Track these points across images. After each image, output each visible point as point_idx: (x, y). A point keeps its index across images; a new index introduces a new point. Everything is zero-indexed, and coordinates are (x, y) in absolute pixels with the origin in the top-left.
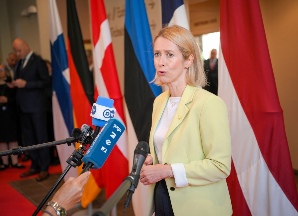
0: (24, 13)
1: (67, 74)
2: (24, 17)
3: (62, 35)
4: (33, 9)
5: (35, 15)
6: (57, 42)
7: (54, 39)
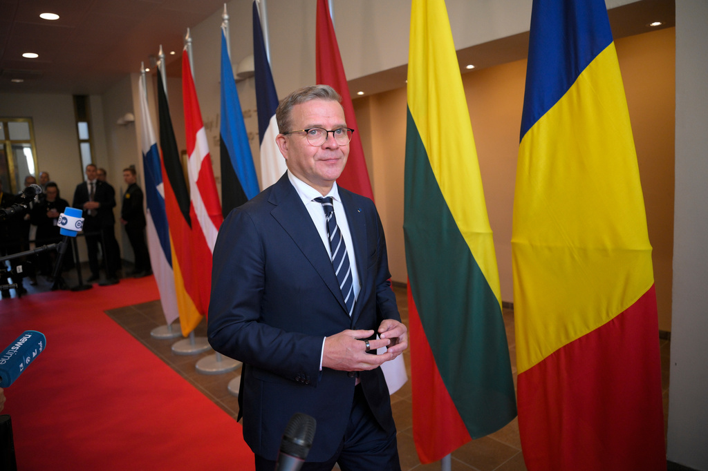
0: (120, 121)
1: (161, 188)
2: (121, 125)
3: (155, 145)
4: (130, 117)
5: (132, 123)
6: (150, 152)
7: (147, 149)
